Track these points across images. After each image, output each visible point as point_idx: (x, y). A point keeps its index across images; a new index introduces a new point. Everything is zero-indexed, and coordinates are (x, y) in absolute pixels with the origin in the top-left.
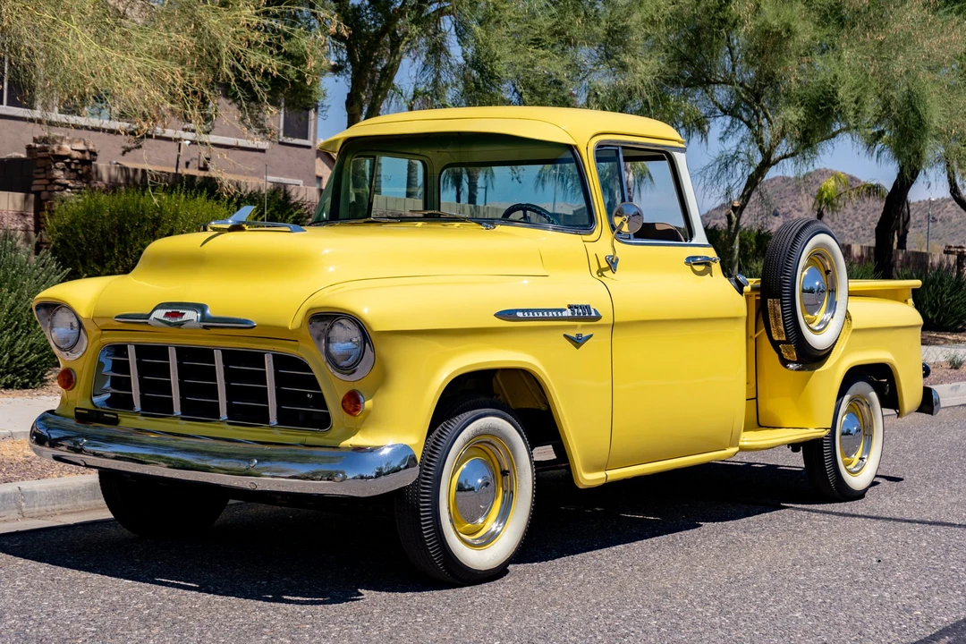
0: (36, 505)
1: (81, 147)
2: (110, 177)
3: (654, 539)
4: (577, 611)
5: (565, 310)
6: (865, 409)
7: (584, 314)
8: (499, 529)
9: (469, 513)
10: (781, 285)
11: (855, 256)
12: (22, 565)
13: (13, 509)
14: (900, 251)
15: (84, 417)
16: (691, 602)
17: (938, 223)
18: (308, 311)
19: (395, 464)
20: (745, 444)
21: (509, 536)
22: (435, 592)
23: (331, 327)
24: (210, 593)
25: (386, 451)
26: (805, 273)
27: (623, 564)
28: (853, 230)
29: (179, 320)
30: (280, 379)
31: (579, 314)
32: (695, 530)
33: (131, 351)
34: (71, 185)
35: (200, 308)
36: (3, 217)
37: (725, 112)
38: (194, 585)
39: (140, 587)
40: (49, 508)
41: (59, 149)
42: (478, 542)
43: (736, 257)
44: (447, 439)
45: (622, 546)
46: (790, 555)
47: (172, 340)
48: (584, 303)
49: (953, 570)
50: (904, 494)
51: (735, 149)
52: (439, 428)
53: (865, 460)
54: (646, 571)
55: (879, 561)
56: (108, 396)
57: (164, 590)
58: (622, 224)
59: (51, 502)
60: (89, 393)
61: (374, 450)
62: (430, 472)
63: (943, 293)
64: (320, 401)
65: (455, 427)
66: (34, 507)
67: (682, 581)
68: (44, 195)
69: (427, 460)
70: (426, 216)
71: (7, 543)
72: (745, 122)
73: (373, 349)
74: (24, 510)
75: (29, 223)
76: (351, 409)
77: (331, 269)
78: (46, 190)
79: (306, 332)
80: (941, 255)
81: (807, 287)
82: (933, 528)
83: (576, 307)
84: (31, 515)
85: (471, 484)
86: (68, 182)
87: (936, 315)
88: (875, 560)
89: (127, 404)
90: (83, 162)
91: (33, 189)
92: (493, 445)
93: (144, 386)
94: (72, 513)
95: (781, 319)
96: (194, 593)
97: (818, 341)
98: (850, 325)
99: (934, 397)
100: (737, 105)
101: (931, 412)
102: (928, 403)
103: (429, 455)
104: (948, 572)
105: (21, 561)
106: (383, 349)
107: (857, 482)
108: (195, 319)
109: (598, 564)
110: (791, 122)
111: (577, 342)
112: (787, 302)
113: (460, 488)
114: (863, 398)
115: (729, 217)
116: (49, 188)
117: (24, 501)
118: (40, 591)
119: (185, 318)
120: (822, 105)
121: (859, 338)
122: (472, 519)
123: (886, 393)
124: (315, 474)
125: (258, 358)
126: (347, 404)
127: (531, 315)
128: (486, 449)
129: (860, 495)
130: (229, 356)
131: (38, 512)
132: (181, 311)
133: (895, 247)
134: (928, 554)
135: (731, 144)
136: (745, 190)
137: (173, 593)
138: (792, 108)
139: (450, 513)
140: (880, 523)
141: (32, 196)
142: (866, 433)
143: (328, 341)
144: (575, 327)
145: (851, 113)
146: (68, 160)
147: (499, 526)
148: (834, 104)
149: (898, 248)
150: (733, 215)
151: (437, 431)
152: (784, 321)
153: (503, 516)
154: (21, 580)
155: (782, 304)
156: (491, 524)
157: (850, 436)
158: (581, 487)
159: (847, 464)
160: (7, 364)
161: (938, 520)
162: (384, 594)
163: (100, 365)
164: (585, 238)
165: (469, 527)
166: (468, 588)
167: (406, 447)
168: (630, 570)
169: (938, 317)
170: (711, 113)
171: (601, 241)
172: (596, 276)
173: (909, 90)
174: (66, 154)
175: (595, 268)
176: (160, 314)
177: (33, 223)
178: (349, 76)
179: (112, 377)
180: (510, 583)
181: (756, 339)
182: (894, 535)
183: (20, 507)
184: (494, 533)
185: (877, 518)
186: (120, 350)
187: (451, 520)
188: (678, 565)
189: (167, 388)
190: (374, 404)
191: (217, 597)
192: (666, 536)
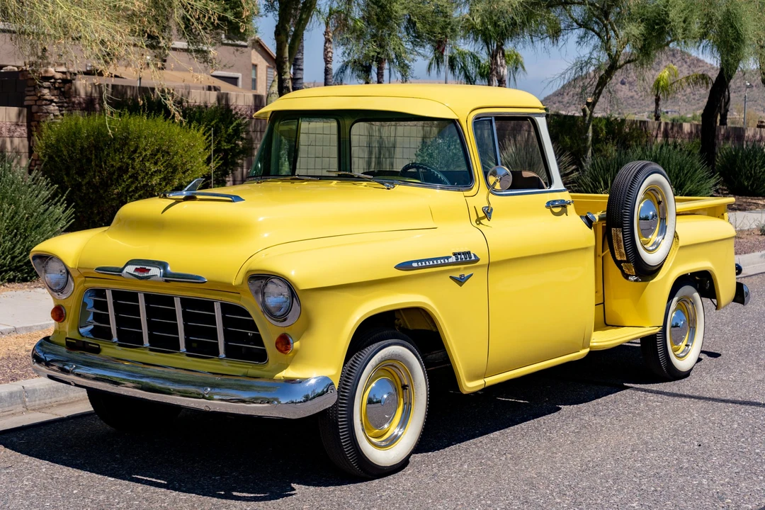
0: (37, 399)
1: (63, 69)
2: (86, 93)
3: (523, 425)
4: (462, 504)
5: (450, 257)
6: (690, 307)
7: (466, 258)
8: (400, 433)
9: (376, 421)
10: (622, 218)
11: (686, 132)
12: (27, 463)
13: (19, 404)
14: (722, 127)
15: (72, 345)
16: (552, 491)
17: (754, 88)
18: (248, 272)
19: (320, 391)
20: (595, 344)
21: (409, 437)
22: (352, 486)
23: (266, 284)
24: (176, 490)
25: (313, 382)
26: (642, 205)
27: (499, 453)
28: (685, 95)
29: (146, 275)
30: (226, 322)
31: (462, 259)
32: (556, 414)
33: (109, 295)
34: (55, 100)
35: (163, 265)
36: (2, 127)
37: (580, 26)
38: (163, 482)
39: (121, 485)
40: (47, 401)
41: (46, 71)
42: (383, 444)
43: (589, 142)
44: (359, 367)
45: (497, 433)
46: (630, 439)
47: (141, 288)
48: (466, 250)
49: (757, 454)
50: (721, 372)
51: (588, 55)
52: (353, 358)
53: (690, 347)
54: (516, 459)
55: (700, 445)
56: (92, 327)
57: (140, 488)
58: (495, 183)
59: (49, 397)
60: (76, 325)
61: (302, 381)
62: (346, 394)
63: (756, 166)
64: (258, 340)
65: (365, 356)
66: (35, 401)
67: (545, 470)
68: (34, 109)
69: (344, 384)
70: (339, 176)
71: (15, 439)
72: (596, 33)
73: (300, 304)
74: (27, 404)
75: (23, 132)
76: (283, 349)
77: (266, 235)
78: (36, 105)
79: (246, 287)
80: (755, 129)
81: (643, 216)
82: (743, 408)
83: (459, 254)
84: (33, 408)
85: (379, 397)
86: (53, 98)
87: (751, 183)
88: (696, 443)
89: (106, 334)
90: (65, 81)
91: (26, 103)
92: (396, 367)
93: (119, 322)
94: (65, 404)
95: (622, 244)
96: (163, 490)
97: (651, 258)
98: (677, 243)
99: (745, 290)
100: (590, 19)
101: (742, 302)
102: (740, 295)
103: (345, 380)
104: (754, 456)
105: (27, 459)
106: (308, 303)
107: (682, 364)
108: (159, 275)
109: (479, 453)
110: (634, 35)
111: (460, 281)
112: (627, 230)
113: (370, 402)
114: (688, 298)
115: (584, 111)
116: (38, 103)
117: (27, 397)
118: (43, 491)
119: (150, 273)
120: (657, 24)
121: (685, 252)
122: (379, 426)
123: (707, 288)
124: (256, 399)
125: (209, 305)
126: (280, 346)
127: (424, 264)
128: (390, 370)
129: (686, 374)
130: (186, 302)
131: (39, 405)
132: (147, 268)
133: (718, 124)
134: (738, 437)
135: (585, 51)
136: (596, 89)
137: (146, 491)
138: (634, 24)
139: (362, 424)
140: (701, 403)
141: (25, 111)
142: (691, 325)
143: (263, 294)
144: (459, 269)
145: (680, 31)
146: (53, 81)
147: (399, 431)
148: (666, 24)
149: (720, 124)
150: (587, 109)
151: (351, 361)
152: (625, 245)
153: (403, 423)
154: (28, 480)
155: (623, 232)
156: (393, 428)
157: (677, 328)
158: (464, 393)
159: (675, 351)
160: (10, 263)
161: (747, 399)
162: (312, 488)
163: (84, 304)
164: (467, 193)
165: (377, 432)
166: (377, 481)
167: (326, 378)
168: (503, 458)
169: (752, 185)
170: (568, 26)
171: (479, 195)
172: (475, 224)
173: (728, 10)
174: (51, 75)
175: (474, 218)
176: (131, 269)
177: (26, 131)
178: (277, 13)
179: (94, 313)
180: (409, 474)
181: (603, 257)
182: (712, 416)
183: (24, 402)
184: (396, 436)
185: (699, 398)
186: (100, 293)
187: (363, 430)
188: (541, 452)
189: (138, 324)
190: (301, 344)
191: (181, 494)
192: (532, 421)
